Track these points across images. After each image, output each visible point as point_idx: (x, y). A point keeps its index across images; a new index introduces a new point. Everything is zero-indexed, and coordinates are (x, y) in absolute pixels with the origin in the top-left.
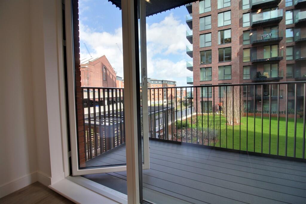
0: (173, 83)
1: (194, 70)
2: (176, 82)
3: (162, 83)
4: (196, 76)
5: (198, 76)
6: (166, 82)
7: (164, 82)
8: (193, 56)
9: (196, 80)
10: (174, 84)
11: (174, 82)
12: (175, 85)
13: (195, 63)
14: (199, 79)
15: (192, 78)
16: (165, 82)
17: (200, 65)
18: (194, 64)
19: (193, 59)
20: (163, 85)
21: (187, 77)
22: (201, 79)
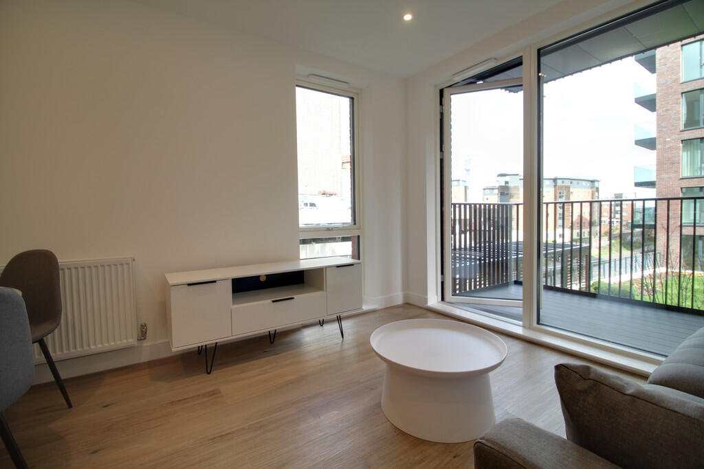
0: (589, 184)
1: (658, 146)
2: (598, 181)
3: (555, 186)
4: (664, 165)
5: (673, 163)
6: (567, 183)
7: (559, 183)
8: (657, 108)
9: (665, 176)
10: (592, 187)
11: (592, 182)
12: (595, 189)
13: (662, 127)
14: (677, 172)
15: (654, 168)
16: (563, 182)
17: (682, 131)
18: (659, 132)
19: (658, 116)
20: (555, 191)
21: (635, 167)
22: (686, 172)
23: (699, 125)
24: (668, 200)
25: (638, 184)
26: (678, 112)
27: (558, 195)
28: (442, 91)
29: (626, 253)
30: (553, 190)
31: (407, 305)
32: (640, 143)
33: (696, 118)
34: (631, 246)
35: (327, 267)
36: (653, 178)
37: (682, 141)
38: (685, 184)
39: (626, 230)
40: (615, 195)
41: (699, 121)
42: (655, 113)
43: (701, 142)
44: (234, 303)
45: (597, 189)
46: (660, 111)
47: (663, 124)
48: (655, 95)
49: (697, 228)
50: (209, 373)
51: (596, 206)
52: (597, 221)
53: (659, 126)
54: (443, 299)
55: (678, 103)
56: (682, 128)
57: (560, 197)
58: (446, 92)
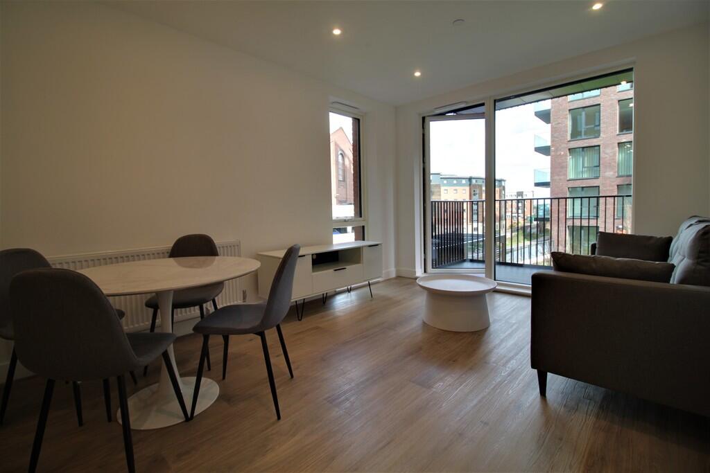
0: (497, 183)
1: (552, 153)
2: (504, 181)
3: (470, 185)
4: (557, 168)
5: (562, 167)
6: (480, 182)
7: (474, 181)
8: (551, 121)
9: (556, 177)
11: (500, 181)
12: (502, 188)
13: (555, 137)
14: (565, 175)
15: (549, 171)
16: (476, 181)
17: (569, 141)
18: (552, 141)
19: (552, 128)
20: (470, 189)
21: (535, 170)
22: (571, 175)
23: (581, 135)
24: (559, 199)
25: (537, 185)
26: (566, 126)
27: (473, 193)
28: (424, 119)
29: (527, 243)
30: (468, 188)
31: (399, 277)
32: (538, 150)
33: (579, 130)
34: (530, 237)
35: (363, 247)
36: (548, 179)
37: (569, 149)
38: (571, 184)
39: (528, 224)
40: (518, 193)
41: (581, 132)
42: (550, 125)
43: (583, 150)
44: (313, 271)
45: (504, 188)
46: (553, 124)
47: (555, 135)
48: (549, 110)
49: (575, 220)
50: (300, 320)
51: (503, 203)
52: (504, 216)
53: (552, 136)
54: (425, 272)
55: (566, 118)
56: (569, 138)
57: (474, 195)
58: (427, 119)
